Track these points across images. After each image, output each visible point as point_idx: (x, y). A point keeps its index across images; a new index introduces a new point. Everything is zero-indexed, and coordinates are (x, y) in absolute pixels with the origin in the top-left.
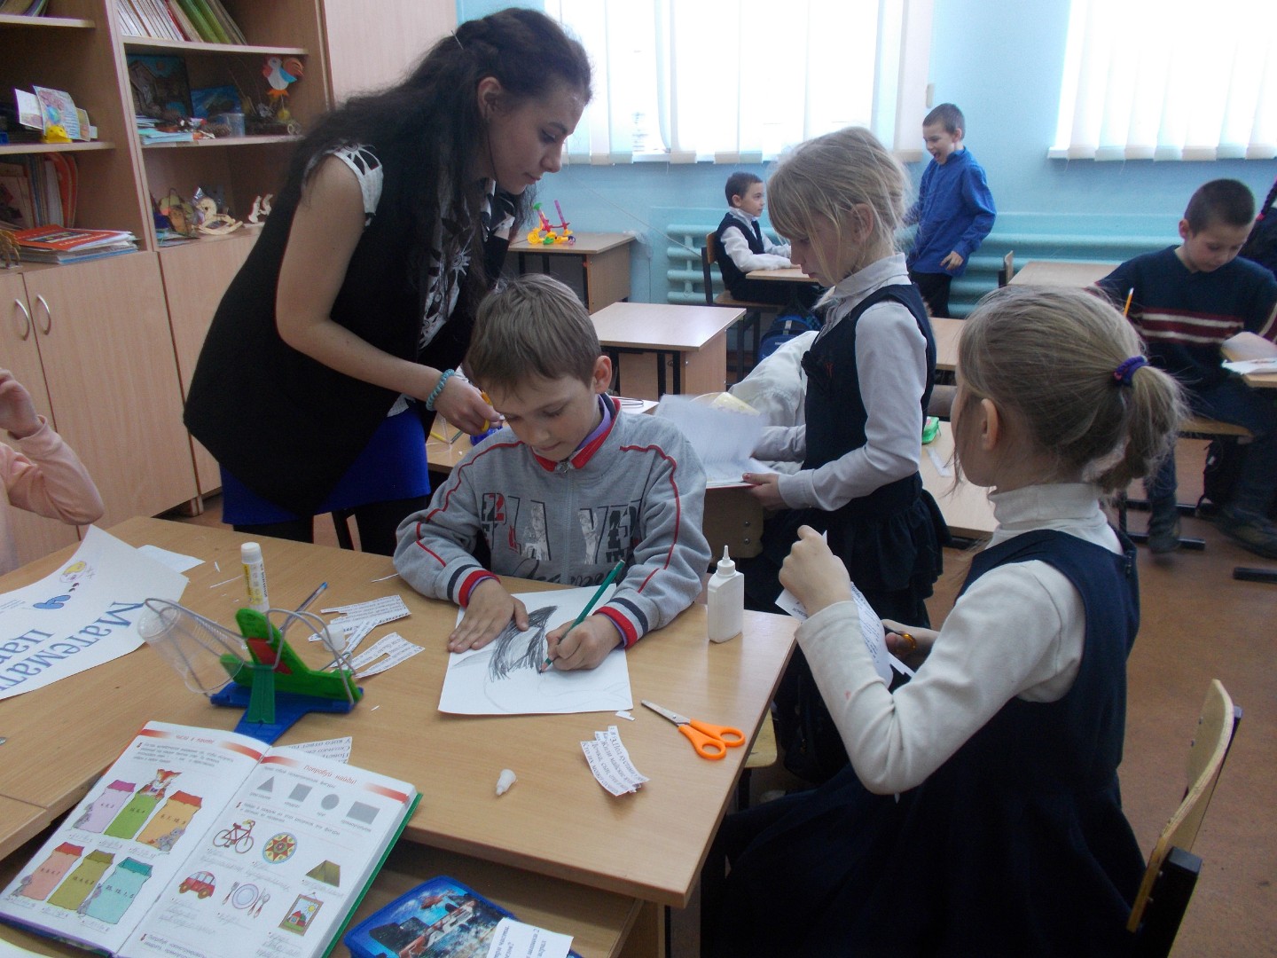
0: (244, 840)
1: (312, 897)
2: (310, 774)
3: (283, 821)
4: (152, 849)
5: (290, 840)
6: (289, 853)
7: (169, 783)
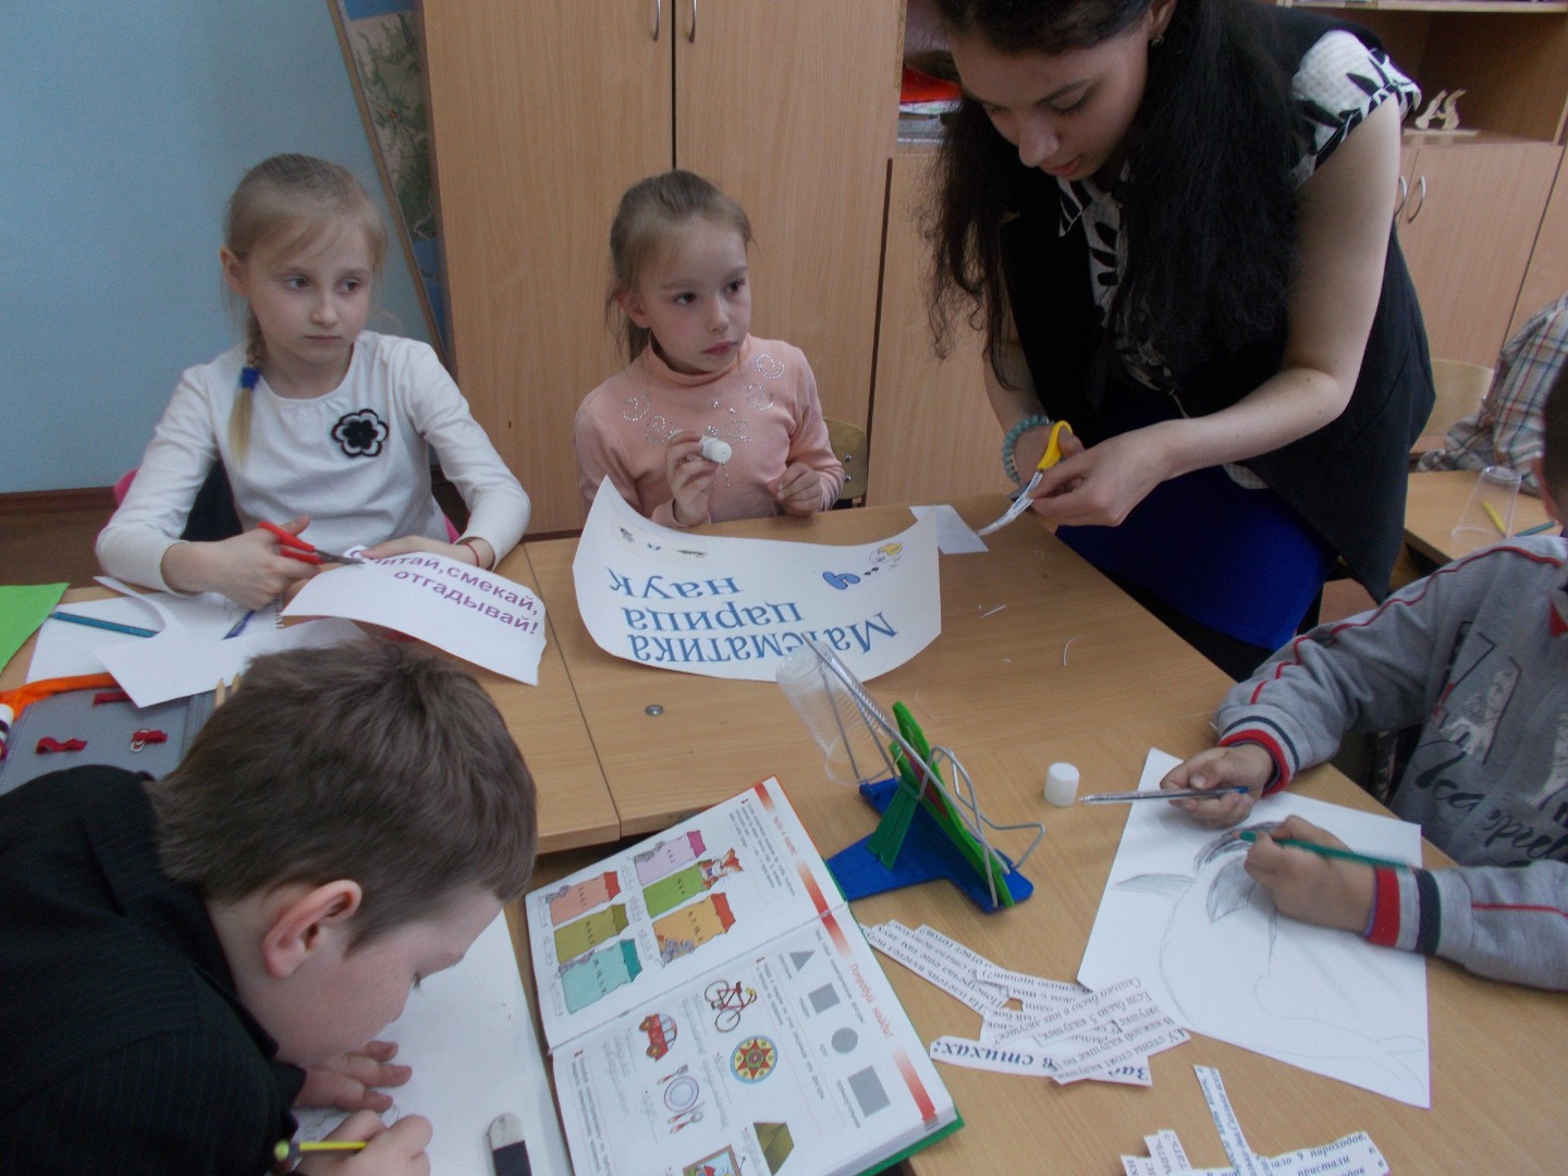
0: (732, 1013)
1: (739, 1161)
2: (850, 979)
3: (782, 1024)
4: (656, 948)
7: (725, 875)
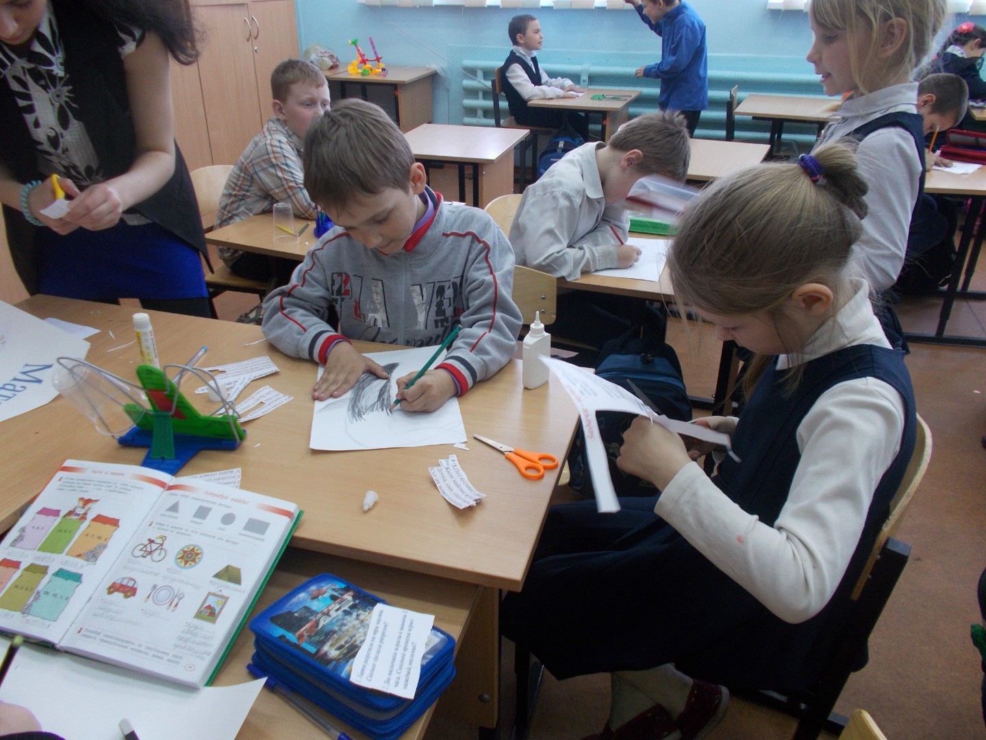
0: (158, 551)
1: (219, 593)
2: (210, 498)
3: (190, 535)
4: (80, 561)
5: (197, 550)
6: (197, 560)
7: (89, 509)
